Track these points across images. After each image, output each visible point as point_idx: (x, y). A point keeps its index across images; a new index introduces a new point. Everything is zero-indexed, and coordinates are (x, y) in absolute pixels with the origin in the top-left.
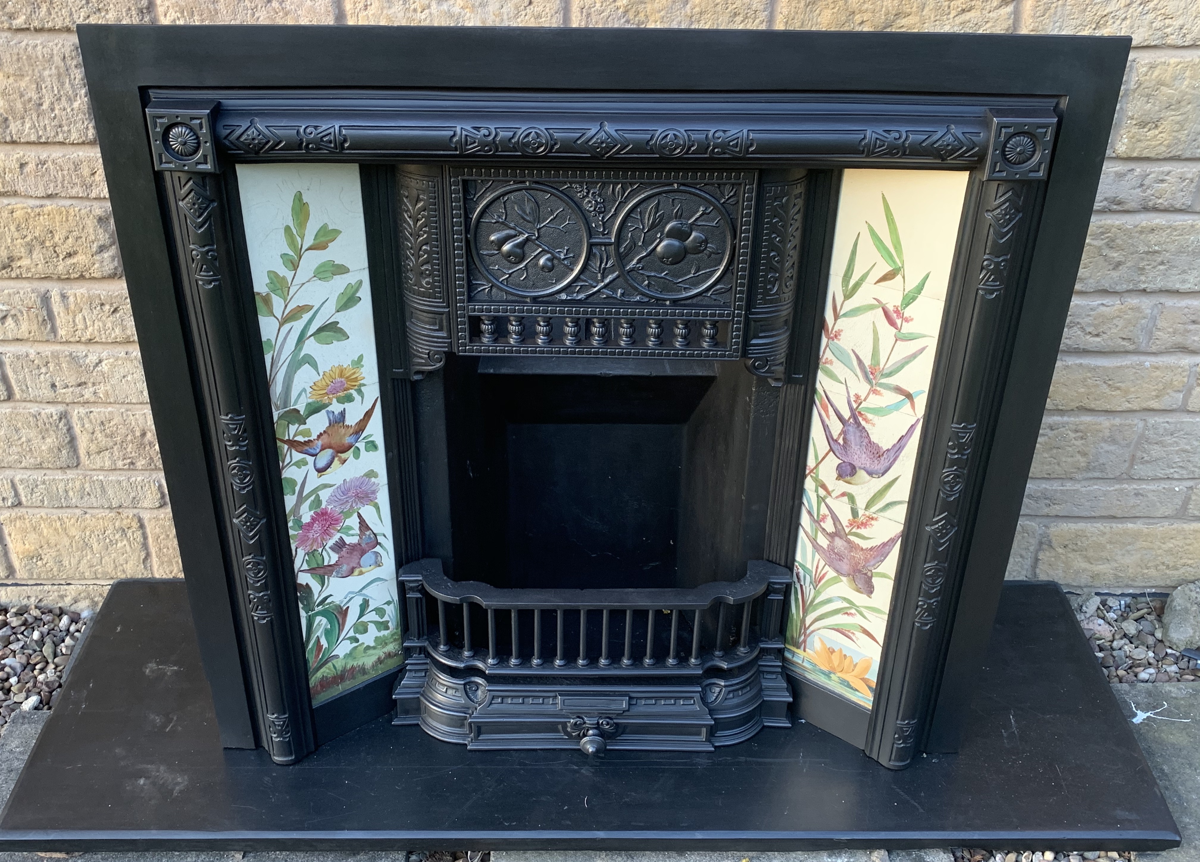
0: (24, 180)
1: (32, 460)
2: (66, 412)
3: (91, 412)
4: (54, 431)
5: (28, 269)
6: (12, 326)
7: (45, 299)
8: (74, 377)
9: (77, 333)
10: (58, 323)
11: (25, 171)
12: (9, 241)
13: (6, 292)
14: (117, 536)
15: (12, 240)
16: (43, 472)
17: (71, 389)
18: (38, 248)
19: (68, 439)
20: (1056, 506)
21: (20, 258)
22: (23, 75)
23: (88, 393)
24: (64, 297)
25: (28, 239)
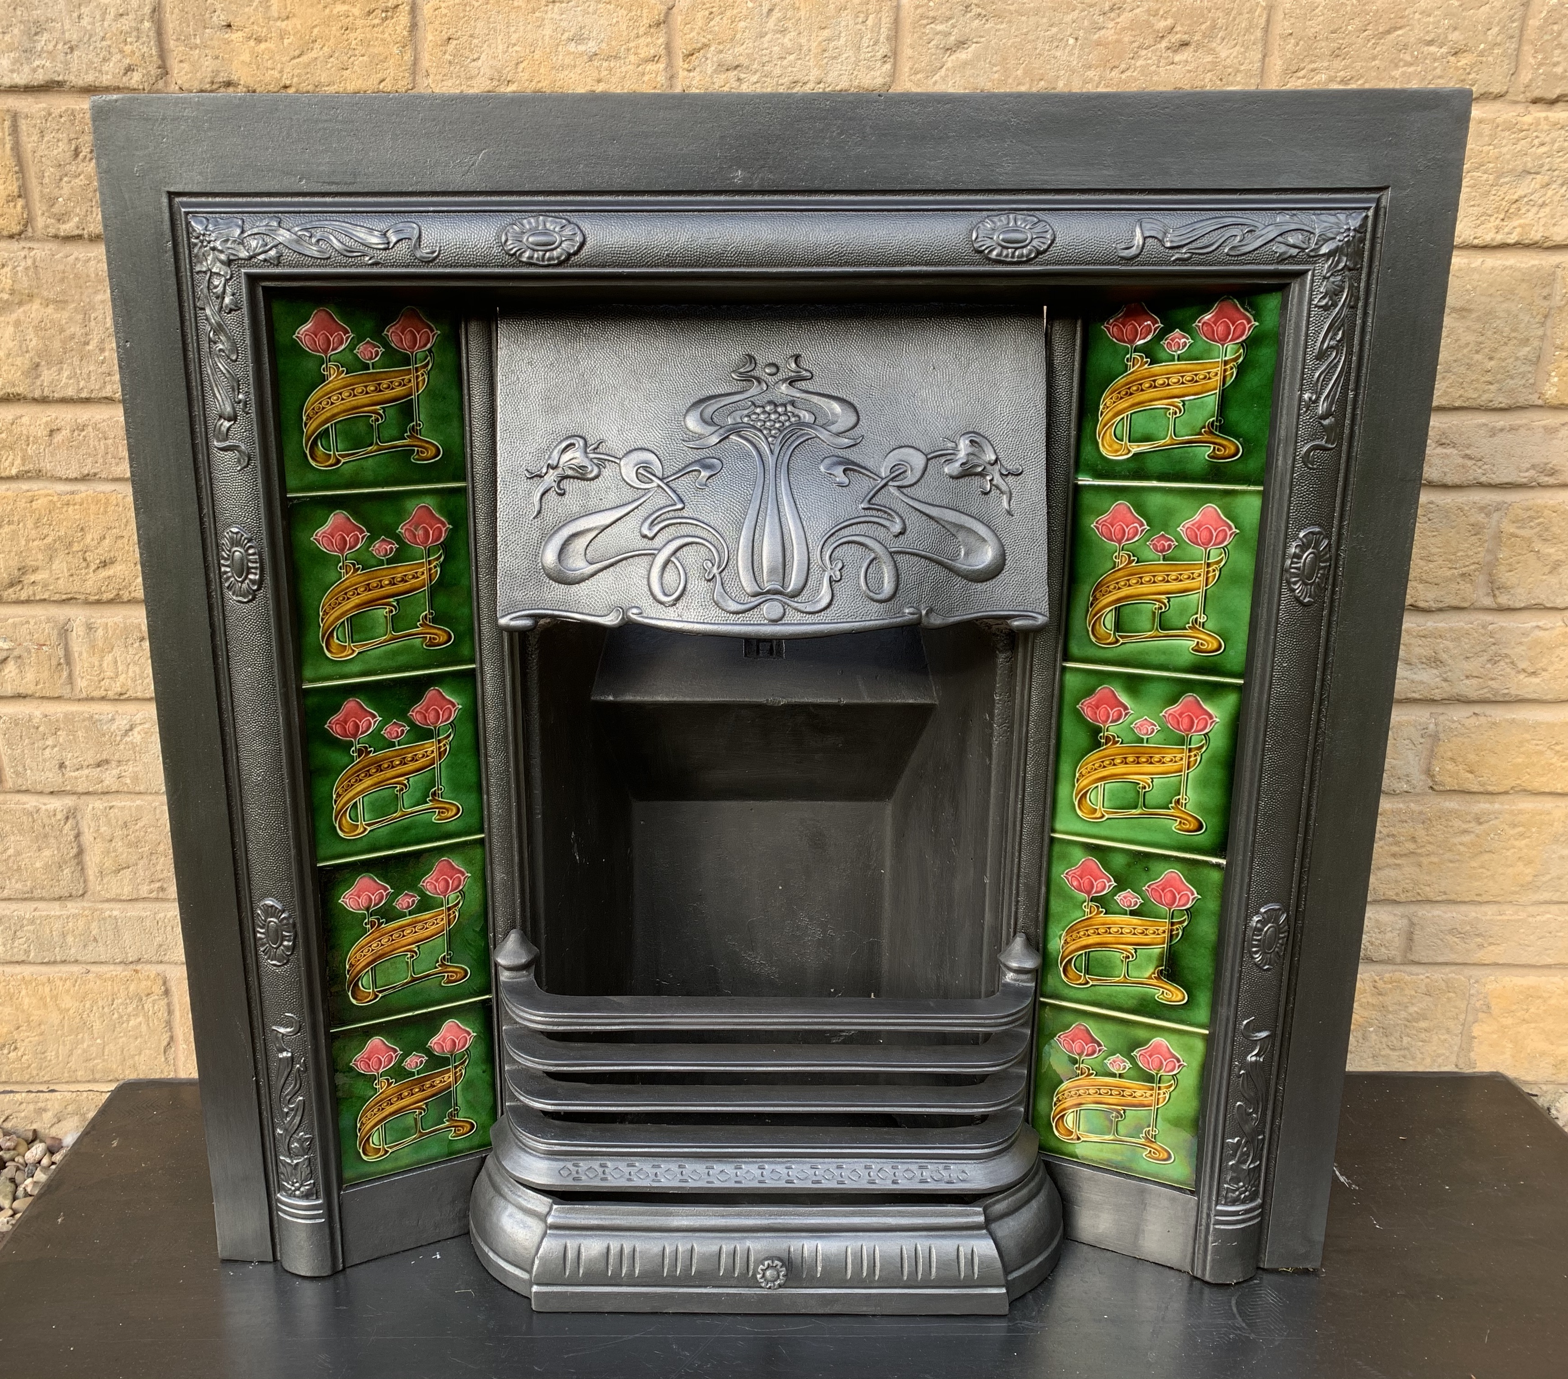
0: (52, 454)
1: (19, 886)
2: (76, 809)
3: (111, 808)
4: (56, 838)
5: (45, 586)
6: (13, 674)
7: (64, 632)
8: (91, 753)
9: (102, 683)
10: (77, 669)
11: (55, 440)
12: (23, 543)
13: (11, 621)
14: (130, 1009)
15: (27, 541)
16: (34, 905)
17: (86, 772)
18: (61, 555)
19: (75, 850)
20: (1492, 948)
21: (35, 570)
22: (66, 302)
23: (109, 777)
24: (90, 628)
25: (49, 540)
